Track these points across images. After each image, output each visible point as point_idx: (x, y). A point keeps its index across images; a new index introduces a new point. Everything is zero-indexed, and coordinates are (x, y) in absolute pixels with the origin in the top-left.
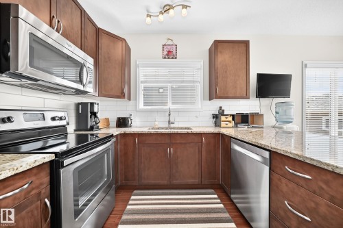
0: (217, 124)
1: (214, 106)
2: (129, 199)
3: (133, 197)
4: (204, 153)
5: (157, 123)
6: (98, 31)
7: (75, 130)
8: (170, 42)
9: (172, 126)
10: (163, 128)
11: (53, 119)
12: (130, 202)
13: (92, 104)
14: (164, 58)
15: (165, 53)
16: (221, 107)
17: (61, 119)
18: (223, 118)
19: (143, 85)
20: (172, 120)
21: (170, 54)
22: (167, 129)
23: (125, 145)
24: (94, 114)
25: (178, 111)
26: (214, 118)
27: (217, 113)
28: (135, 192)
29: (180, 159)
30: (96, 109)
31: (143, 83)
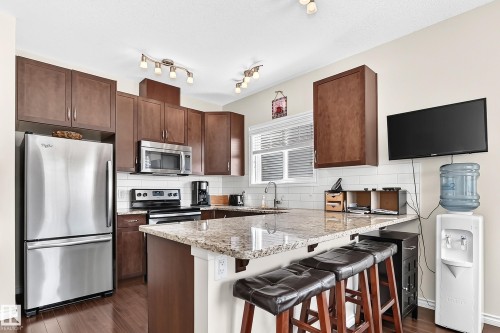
5: (263, 202)
6: (204, 116)
7: (191, 205)
11: (170, 195)
13: (200, 182)
14: (273, 117)
15: (275, 110)
17: (175, 195)
18: (328, 196)
19: (259, 156)
21: (280, 112)
24: (204, 192)
30: (204, 187)
31: (255, 153)
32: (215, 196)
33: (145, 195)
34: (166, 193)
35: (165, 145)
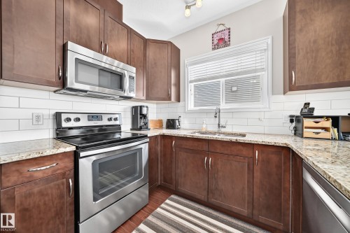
0: (298, 132)
1: (294, 103)
2: (163, 202)
3: (167, 201)
4: (257, 174)
5: (204, 126)
6: (146, 42)
7: (131, 130)
8: (221, 28)
9: (223, 130)
10: (210, 133)
11: (110, 119)
12: (163, 205)
13: (141, 107)
14: (214, 49)
15: (216, 42)
16: (307, 104)
17: (116, 119)
18: (308, 122)
19: (193, 84)
20: (222, 123)
21: (222, 42)
22: (215, 133)
23: (165, 146)
24: (144, 116)
25: (231, 112)
26: (292, 121)
27: (299, 114)
28: (173, 196)
29: (220, 174)
30: (144, 111)
31: (191, 82)
32: (152, 120)
33: (78, 120)
34: (105, 118)
35: (105, 57)
